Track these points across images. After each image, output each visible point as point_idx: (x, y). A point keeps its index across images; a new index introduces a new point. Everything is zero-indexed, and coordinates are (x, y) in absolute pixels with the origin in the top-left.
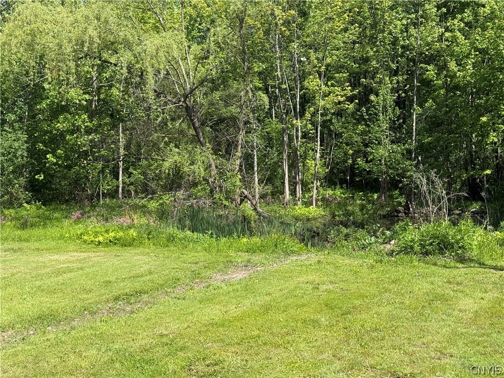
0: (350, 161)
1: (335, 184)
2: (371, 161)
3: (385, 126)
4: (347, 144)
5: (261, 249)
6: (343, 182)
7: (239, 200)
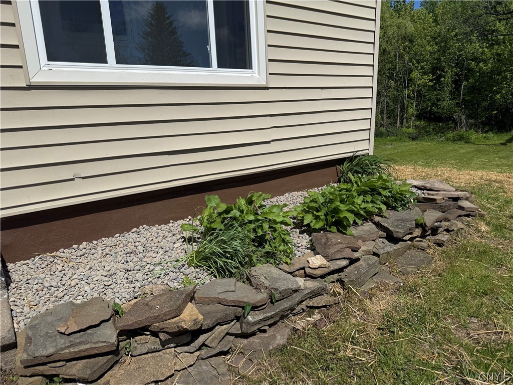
0: (429, 108)
1: (421, 119)
2: (440, 108)
3: (447, 92)
4: (428, 100)
5: (395, 140)
6: (425, 118)
7: (379, 126)
